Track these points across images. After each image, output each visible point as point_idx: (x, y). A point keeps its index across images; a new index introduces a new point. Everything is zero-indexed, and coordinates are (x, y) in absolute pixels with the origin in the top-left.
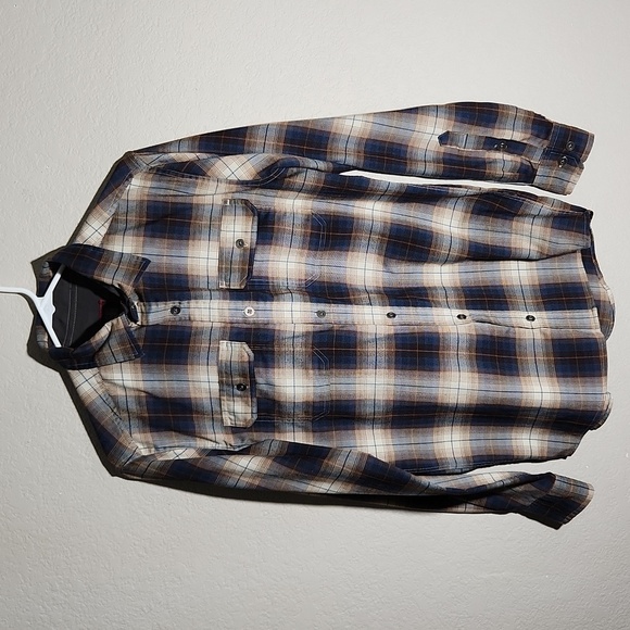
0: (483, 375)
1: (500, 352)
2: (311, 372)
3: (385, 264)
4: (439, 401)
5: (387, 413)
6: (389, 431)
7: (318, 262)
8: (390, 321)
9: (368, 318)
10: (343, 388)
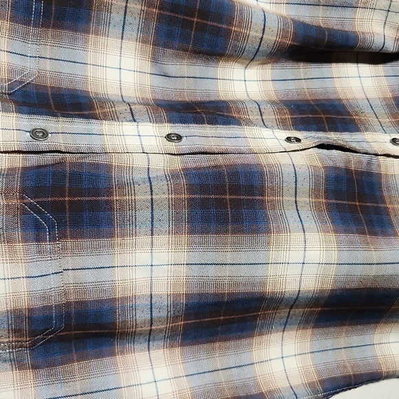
0: (343, 237)
1: (362, 198)
2: (19, 246)
3: (155, 60)
4: (269, 289)
5: (175, 318)
6: (177, 350)
7: (31, 49)
8: (173, 147)
9: (132, 143)
10: (89, 277)
